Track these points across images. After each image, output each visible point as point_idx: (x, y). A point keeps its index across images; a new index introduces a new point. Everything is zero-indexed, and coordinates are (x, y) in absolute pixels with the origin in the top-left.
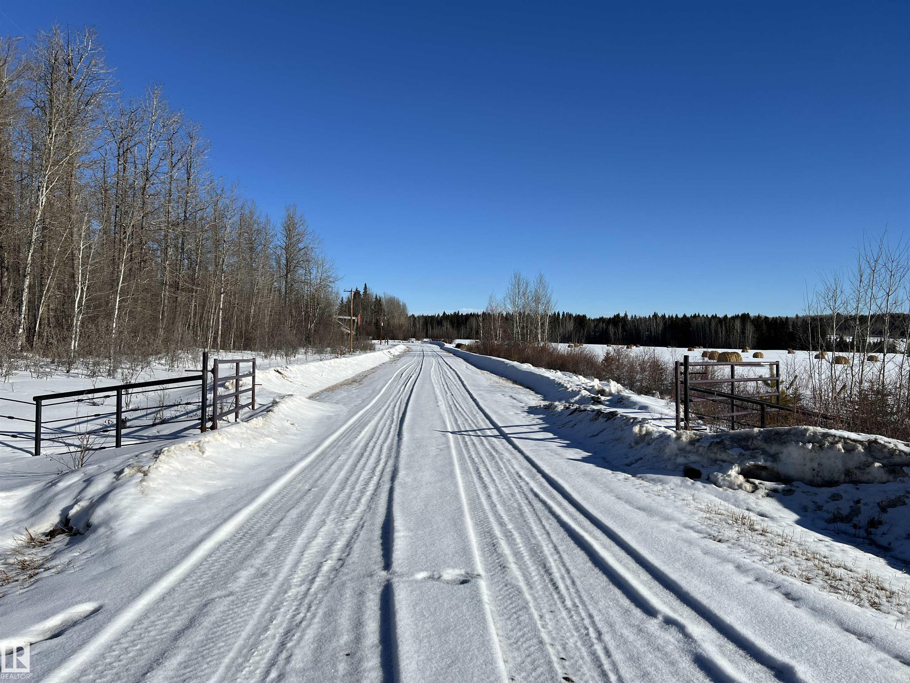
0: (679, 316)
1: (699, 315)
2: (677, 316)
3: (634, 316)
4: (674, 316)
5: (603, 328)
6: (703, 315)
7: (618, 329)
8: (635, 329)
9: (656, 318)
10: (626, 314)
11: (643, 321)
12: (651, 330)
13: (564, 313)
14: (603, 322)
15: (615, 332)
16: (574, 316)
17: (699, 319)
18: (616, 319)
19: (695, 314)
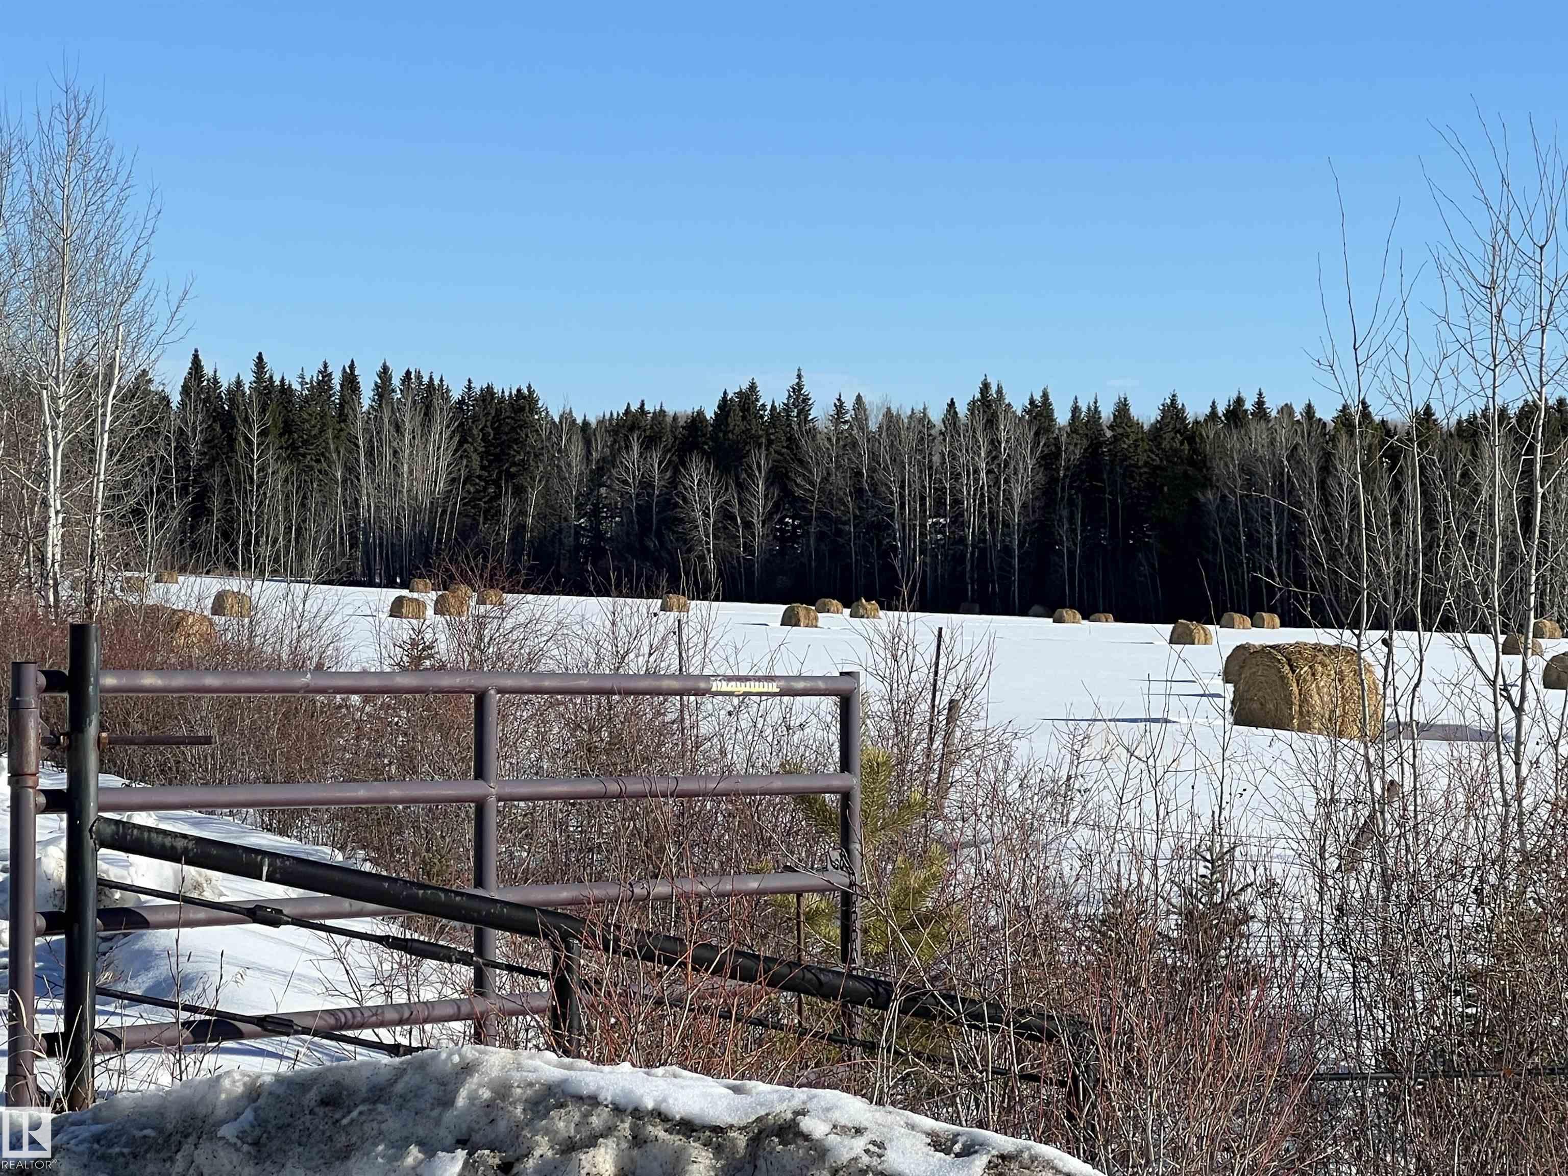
0: (1136, 412)
1: (1260, 404)
2: (1122, 409)
3: (849, 404)
4: (1107, 413)
5: (646, 485)
6: (1287, 410)
7: (741, 487)
8: (859, 492)
9: (991, 423)
10: (798, 389)
11: (909, 438)
12: (957, 502)
13: (385, 373)
14: (649, 443)
15: (726, 515)
16: (456, 395)
17: (1258, 433)
18: (735, 420)
19: (1239, 401)
